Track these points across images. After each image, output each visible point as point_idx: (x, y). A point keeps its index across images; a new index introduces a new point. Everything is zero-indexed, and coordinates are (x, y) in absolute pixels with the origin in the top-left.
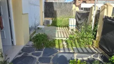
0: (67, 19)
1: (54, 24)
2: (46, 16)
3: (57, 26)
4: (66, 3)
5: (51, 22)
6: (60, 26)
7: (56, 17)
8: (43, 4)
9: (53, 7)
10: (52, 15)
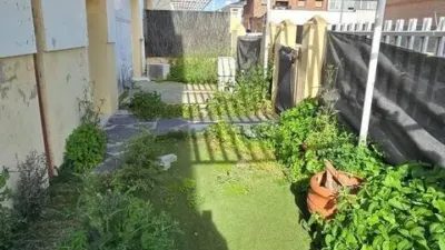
0: (214, 60)
1: (178, 76)
2: (150, 52)
3: (186, 82)
4: (211, 13)
5: (166, 71)
6: (193, 82)
7: (181, 56)
8: (140, 16)
9: (171, 24)
10: (170, 48)
